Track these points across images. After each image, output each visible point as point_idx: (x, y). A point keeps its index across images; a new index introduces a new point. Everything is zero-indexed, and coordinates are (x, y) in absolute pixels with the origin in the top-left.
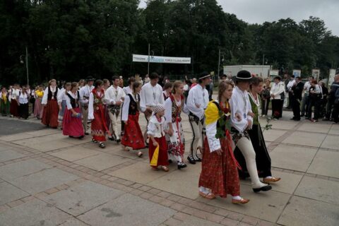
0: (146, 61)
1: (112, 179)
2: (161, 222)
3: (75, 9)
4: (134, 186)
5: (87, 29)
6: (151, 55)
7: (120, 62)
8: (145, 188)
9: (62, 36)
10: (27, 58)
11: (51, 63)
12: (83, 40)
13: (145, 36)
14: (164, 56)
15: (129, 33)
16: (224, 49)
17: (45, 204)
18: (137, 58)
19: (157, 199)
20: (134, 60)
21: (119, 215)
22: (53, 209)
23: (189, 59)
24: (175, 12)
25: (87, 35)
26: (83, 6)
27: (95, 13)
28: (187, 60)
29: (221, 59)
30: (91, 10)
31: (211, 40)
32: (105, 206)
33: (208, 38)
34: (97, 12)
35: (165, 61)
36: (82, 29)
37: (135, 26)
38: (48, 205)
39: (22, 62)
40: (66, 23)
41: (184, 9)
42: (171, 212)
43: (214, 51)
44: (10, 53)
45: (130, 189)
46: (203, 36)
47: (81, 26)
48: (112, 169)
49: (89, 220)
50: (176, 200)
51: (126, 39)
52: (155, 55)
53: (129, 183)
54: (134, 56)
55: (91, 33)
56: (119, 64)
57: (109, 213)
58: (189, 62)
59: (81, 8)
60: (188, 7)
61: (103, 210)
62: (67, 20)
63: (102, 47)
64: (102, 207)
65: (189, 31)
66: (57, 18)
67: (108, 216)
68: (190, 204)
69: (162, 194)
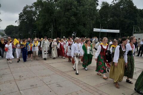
0: (99, 31)
1: (66, 75)
2: (75, 91)
3: (71, 10)
4: (72, 78)
5: (75, 18)
6: (101, 29)
7: (88, 31)
8: (76, 80)
9: (65, 21)
10: (52, 29)
11: (61, 31)
12: (73, 22)
13: (99, 20)
14: (108, 29)
15: (92, 19)
16: (136, 26)
17: (40, 80)
18: (95, 30)
19: (78, 84)
20: (94, 31)
21: (62, 87)
22: (42, 81)
23: (119, 31)
24: (113, 10)
25: (75, 20)
26: (74, 9)
27: (78, 11)
28: (118, 31)
29: (134, 30)
30: (77, 11)
31: (130, 22)
32: (58, 83)
33: (128, 21)
34: (79, 11)
35: (107, 32)
36: (73, 18)
37: (95, 17)
38: (41, 80)
39: (50, 30)
40: (67, 16)
41: (117, 9)
42: (80, 89)
43: (131, 27)
44: (46, 27)
45: (70, 79)
46: (126, 20)
47: (73, 17)
48: (67, 72)
49: (51, 87)
50: (85, 85)
51: (91, 22)
52: (103, 29)
53: (71, 77)
54: (94, 29)
55: (76, 20)
56: (87, 32)
57: (59, 85)
58: (119, 32)
59: (73, 10)
60: (119, 8)
61: (57, 84)
62: (67, 15)
63: (81, 25)
64: (57, 83)
65: (119, 18)
66: (64, 14)
67: (58, 86)
68: (89, 88)
69: (81, 82)
